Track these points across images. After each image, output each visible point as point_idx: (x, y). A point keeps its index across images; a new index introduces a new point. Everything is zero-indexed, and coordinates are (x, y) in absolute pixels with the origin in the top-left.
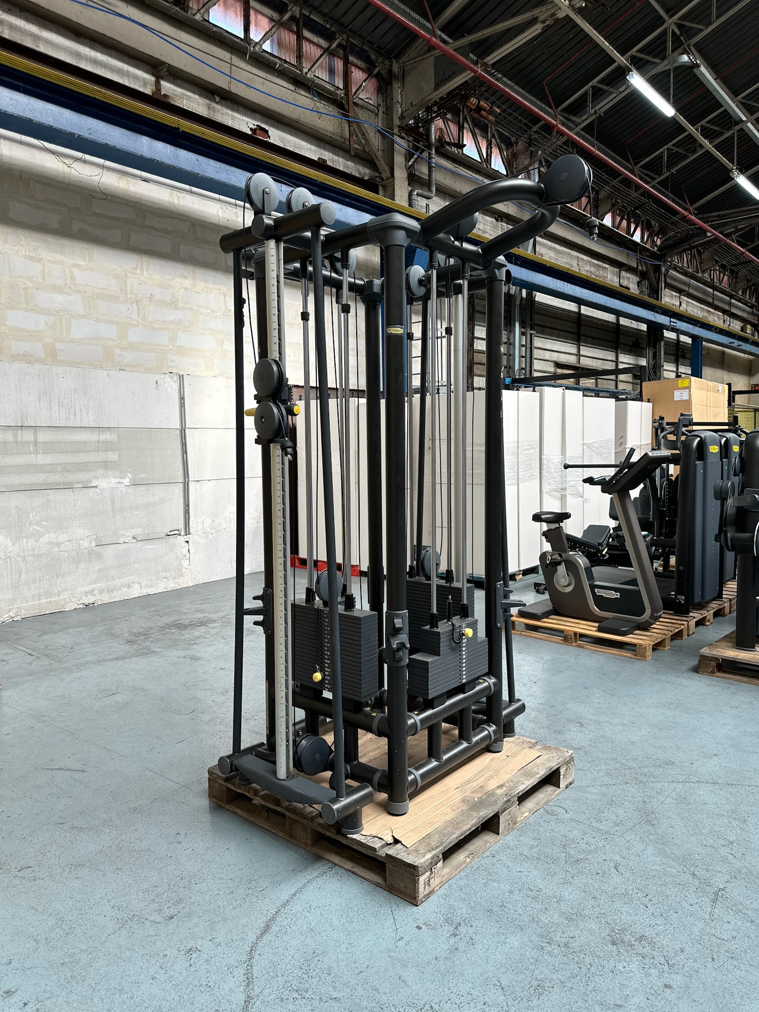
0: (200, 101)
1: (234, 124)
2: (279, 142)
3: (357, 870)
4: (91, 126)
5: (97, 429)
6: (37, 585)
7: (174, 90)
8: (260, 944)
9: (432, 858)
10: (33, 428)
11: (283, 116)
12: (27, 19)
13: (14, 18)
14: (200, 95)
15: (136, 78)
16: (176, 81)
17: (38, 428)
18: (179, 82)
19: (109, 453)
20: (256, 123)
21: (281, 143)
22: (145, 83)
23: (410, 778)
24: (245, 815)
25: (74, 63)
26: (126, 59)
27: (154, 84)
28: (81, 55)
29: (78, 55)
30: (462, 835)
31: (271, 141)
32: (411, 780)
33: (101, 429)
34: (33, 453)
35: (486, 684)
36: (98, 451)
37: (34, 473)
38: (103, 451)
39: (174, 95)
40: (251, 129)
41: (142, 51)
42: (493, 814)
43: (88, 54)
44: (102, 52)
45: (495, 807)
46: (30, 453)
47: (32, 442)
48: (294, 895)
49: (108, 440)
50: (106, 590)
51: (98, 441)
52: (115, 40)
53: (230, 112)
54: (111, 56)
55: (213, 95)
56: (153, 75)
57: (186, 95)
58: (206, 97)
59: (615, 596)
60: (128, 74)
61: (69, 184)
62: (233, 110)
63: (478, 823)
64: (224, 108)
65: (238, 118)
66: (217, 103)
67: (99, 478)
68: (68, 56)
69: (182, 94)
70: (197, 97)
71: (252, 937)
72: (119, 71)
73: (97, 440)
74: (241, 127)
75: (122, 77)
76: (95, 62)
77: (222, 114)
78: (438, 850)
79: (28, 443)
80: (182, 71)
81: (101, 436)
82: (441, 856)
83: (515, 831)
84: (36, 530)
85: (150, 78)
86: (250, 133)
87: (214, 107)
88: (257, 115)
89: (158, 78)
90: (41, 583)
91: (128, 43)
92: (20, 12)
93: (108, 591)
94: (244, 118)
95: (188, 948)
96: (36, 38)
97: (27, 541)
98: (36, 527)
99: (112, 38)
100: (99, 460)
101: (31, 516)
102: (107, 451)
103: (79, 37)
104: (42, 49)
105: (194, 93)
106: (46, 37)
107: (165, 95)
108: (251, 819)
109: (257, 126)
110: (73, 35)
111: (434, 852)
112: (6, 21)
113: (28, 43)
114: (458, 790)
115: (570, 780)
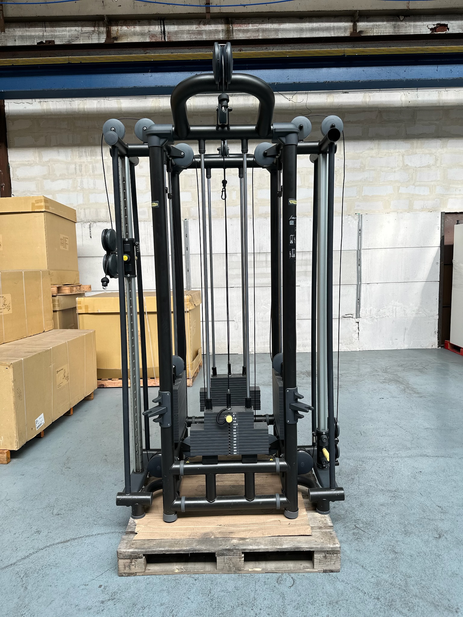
0: (387, 25)
1: (416, 31)
2: (458, 29)
4: (289, 74)
5: (302, 253)
6: (264, 337)
7: (367, 25)
10: (265, 254)
11: (458, 8)
12: (272, 23)
13: (265, 25)
14: (388, 21)
15: (339, 28)
16: (369, 19)
17: (268, 254)
18: (371, 18)
19: (308, 266)
20: (436, 23)
21: (460, 30)
22: (345, 29)
25: (299, 36)
26: (333, 19)
27: (352, 27)
28: (304, 29)
29: (302, 30)
30: (167, 551)
31: (450, 31)
33: (304, 253)
34: (265, 267)
36: (301, 265)
37: (265, 278)
38: (304, 265)
39: (367, 29)
40: (431, 29)
41: (340, 10)
42: (207, 552)
43: (307, 26)
44: (316, 22)
46: (263, 267)
47: (264, 261)
48: (99, 534)
49: (308, 259)
50: (301, 345)
51: (302, 260)
52: (321, 11)
53: (412, 23)
54: (322, 22)
55: (399, 17)
56: (352, 21)
57: (377, 25)
58: (392, 21)
60: (334, 28)
62: (415, 21)
63: (189, 550)
64: (407, 23)
65: (420, 25)
66: (402, 21)
67: (301, 281)
68: (295, 33)
69: (373, 26)
70: (385, 23)
72: (327, 29)
73: (301, 259)
74: (422, 31)
75: (329, 32)
76: (312, 30)
77: (406, 27)
78: (140, 550)
79: (262, 261)
80: (369, 10)
81: (304, 256)
82: (141, 555)
84: (263, 307)
85: (349, 24)
86: (429, 32)
87: (399, 25)
88: (437, 17)
89: (355, 22)
90: (266, 336)
91: (330, 9)
92: (269, 19)
93: (303, 346)
94: (425, 23)
96: (277, 30)
97: (260, 314)
98: (265, 307)
99: (319, 11)
100: (302, 270)
101: (262, 300)
103: (302, 19)
104: (280, 36)
105: (383, 21)
106: (282, 28)
107: (361, 32)
109: (437, 24)
110: (298, 19)
111: (136, 550)
112: (261, 28)
113: (273, 36)
114: (220, 526)
115: (333, 568)
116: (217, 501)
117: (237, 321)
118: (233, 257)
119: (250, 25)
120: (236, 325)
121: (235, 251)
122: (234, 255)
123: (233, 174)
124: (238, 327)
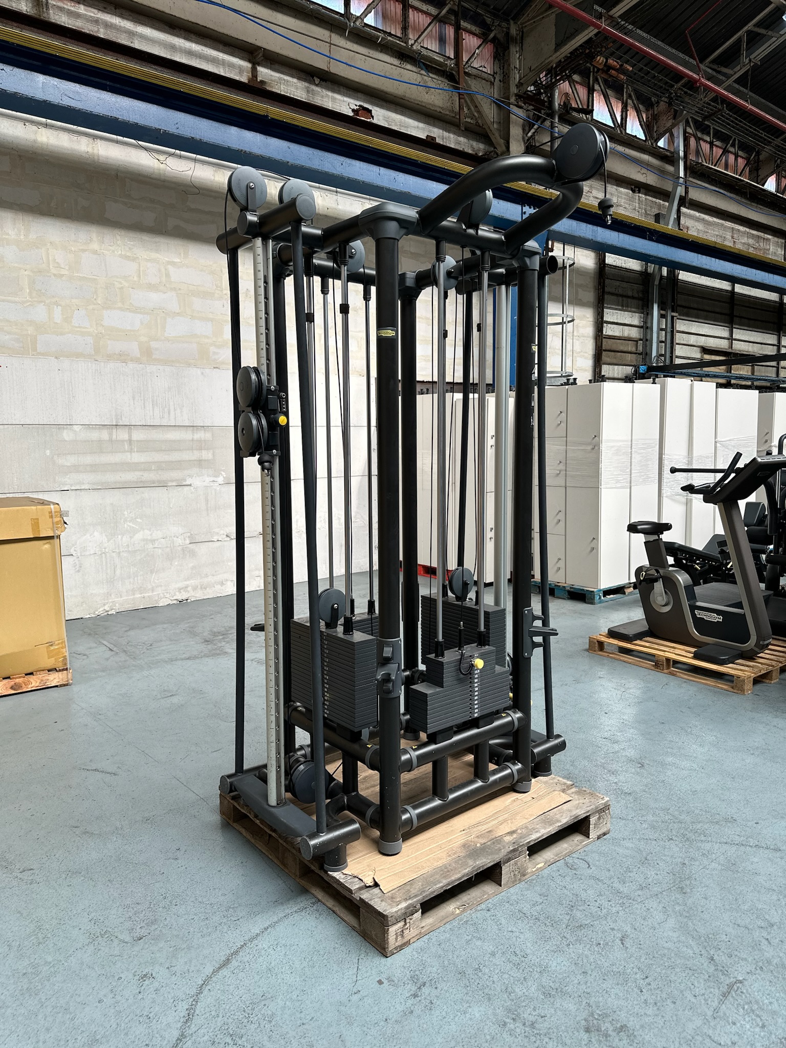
0: (298, 84)
1: (335, 106)
2: (383, 121)
3: (336, 909)
4: (179, 120)
5: (191, 428)
6: (132, 580)
7: (271, 75)
8: (214, 979)
9: (407, 908)
10: (127, 427)
11: (386, 93)
12: (122, 16)
13: (110, 16)
14: (299, 79)
15: (231, 66)
16: (273, 66)
17: (132, 427)
18: (277, 66)
19: (203, 451)
20: (358, 103)
21: (386, 123)
22: (241, 70)
23: (404, 817)
24: (249, 836)
25: (169, 57)
26: (221, 47)
27: (250, 70)
28: (176, 48)
29: (173, 48)
30: (448, 884)
31: (375, 121)
32: (405, 819)
33: (195, 428)
34: (128, 452)
35: (509, 719)
36: (192, 450)
37: (128, 471)
38: (197, 450)
39: (272, 80)
40: (353, 110)
41: (236, 37)
42: (492, 864)
43: (182, 45)
44: (197, 43)
45: (497, 856)
46: (125, 451)
47: (126, 441)
48: (266, 929)
49: (203, 439)
50: (199, 587)
51: (193, 440)
52: (209, 28)
53: (330, 94)
54: (205, 46)
55: (313, 78)
56: (249, 61)
57: (284, 80)
58: (305, 80)
59: (717, 620)
60: (223, 63)
61: (164, 181)
62: (333, 91)
63: (472, 872)
64: (324, 90)
65: (339, 100)
66: (317, 85)
67: (193, 476)
68: (163, 49)
69: (280, 79)
70: (295, 80)
71: (209, 970)
72: (214, 61)
73: (191, 439)
74: (342, 109)
75: (217, 67)
76: (190, 53)
77: (322, 97)
78: (415, 900)
79: (123, 441)
80: (278, 54)
81: (195, 434)
82: (418, 906)
83: (523, 883)
84: (130, 526)
85: (246, 65)
86: (351, 114)
87: (313, 90)
88: (360, 95)
89: (255, 64)
90: (136, 578)
91: (221, 30)
92: (115, 9)
93: (201, 588)
94: (346, 99)
95: (144, 973)
96: (131, 34)
97: (122, 538)
98: (131, 524)
99: (206, 27)
100: (193, 458)
101: (126, 513)
102: (201, 449)
103: (174, 29)
104: (137, 45)
105: (292, 76)
106: (140, 32)
107: (262, 82)
108: (253, 841)
109: (359, 106)
110: (167, 27)
111: (410, 902)
112: (102, 19)
113: (123, 40)
114: (464, 832)
115: (604, 830)
116: (451, 797)
117: (79, 554)
118: (65, 431)
119: (82, 7)
120: (77, 563)
121: (68, 421)
122: (67, 428)
123: (55, 275)
124: (80, 567)
